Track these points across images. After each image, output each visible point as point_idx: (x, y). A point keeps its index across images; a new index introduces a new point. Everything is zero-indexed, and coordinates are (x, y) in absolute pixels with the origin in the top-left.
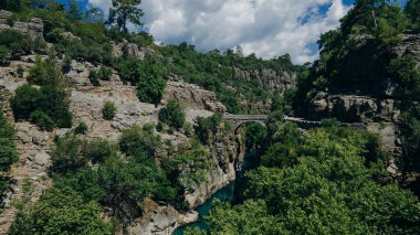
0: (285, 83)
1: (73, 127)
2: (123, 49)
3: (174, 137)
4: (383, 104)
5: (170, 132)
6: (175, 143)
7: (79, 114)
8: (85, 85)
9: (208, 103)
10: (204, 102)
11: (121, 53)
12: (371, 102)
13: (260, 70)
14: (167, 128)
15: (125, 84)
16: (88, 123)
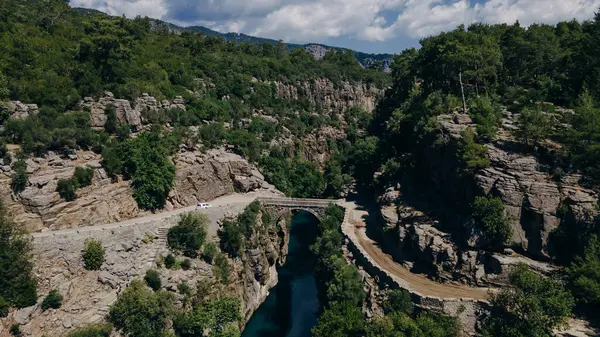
0: (346, 98)
1: (40, 301)
2: (107, 112)
3: (190, 272)
4: (465, 257)
5: (185, 266)
6: (192, 284)
7: (47, 273)
8: (53, 204)
9: (238, 178)
10: (232, 177)
11: (104, 117)
12: (450, 251)
13: (312, 82)
14: (181, 258)
15: (114, 180)
16: (62, 286)
